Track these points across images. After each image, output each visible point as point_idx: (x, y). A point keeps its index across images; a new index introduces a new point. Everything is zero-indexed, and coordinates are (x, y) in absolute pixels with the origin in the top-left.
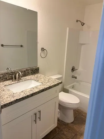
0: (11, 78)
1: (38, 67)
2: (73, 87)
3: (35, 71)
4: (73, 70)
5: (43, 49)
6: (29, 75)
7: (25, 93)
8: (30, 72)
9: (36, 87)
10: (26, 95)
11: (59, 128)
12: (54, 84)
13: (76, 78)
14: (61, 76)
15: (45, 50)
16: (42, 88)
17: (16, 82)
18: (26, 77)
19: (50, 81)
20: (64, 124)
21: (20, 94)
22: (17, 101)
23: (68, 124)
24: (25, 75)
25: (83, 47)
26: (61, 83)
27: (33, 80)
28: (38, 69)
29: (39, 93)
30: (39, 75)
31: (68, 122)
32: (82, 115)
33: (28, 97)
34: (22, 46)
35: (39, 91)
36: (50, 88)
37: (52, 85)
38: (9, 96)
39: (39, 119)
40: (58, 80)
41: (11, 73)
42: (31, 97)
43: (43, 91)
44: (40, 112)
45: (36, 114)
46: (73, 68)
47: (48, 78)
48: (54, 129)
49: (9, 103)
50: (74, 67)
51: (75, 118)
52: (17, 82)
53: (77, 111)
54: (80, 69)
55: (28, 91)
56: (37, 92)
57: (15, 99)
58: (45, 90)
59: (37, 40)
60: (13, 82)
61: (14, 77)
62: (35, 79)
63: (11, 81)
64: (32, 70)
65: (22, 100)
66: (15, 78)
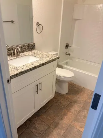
0: (9, 54)
1: (34, 43)
2: (67, 64)
3: (32, 47)
4: (67, 46)
5: (38, 24)
6: (26, 51)
7: (27, 67)
8: (27, 49)
9: (37, 62)
10: (28, 68)
11: (56, 99)
12: (52, 59)
13: (70, 55)
14: (57, 53)
15: (40, 24)
16: (42, 62)
17: (15, 57)
18: (23, 53)
19: (48, 56)
20: (59, 95)
21: (22, 68)
22: (22, 73)
23: (63, 95)
24: (22, 51)
25: (77, 22)
26: (58, 58)
27: (31, 55)
28: (35, 45)
29: (40, 67)
30: (36, 51)
31: (63, 93)
32: (75, 87)
33: (30, 70)
34: (12, 22)
35: (39, 65)
36: (49, 62)
37: (50, 60)
38: (12, 70)
39: (37, 92)
40: (56, 56)
41: (9, 48)
42: (33, 70)
43: (43, 65)
44: (41, 84)
45: (37, 86)
46: (67, 45)
47: (45, 54)
48: (52, 99)
49: (15, 75)
50: (68, 43)
51: (69, 90)
52: (17, 58)
53: (71, 84)
54: (73, 46)
55: (29, 65)
56: (38, 66)
57: (19, 71)
58: (45, 64)
59: (32, 14)
60: (12, 58)
61: (12, 53)
62: (33, 55)
63: (10, 57)
64: (29, 46)
65: (26, 73)
66: (14, 54)
